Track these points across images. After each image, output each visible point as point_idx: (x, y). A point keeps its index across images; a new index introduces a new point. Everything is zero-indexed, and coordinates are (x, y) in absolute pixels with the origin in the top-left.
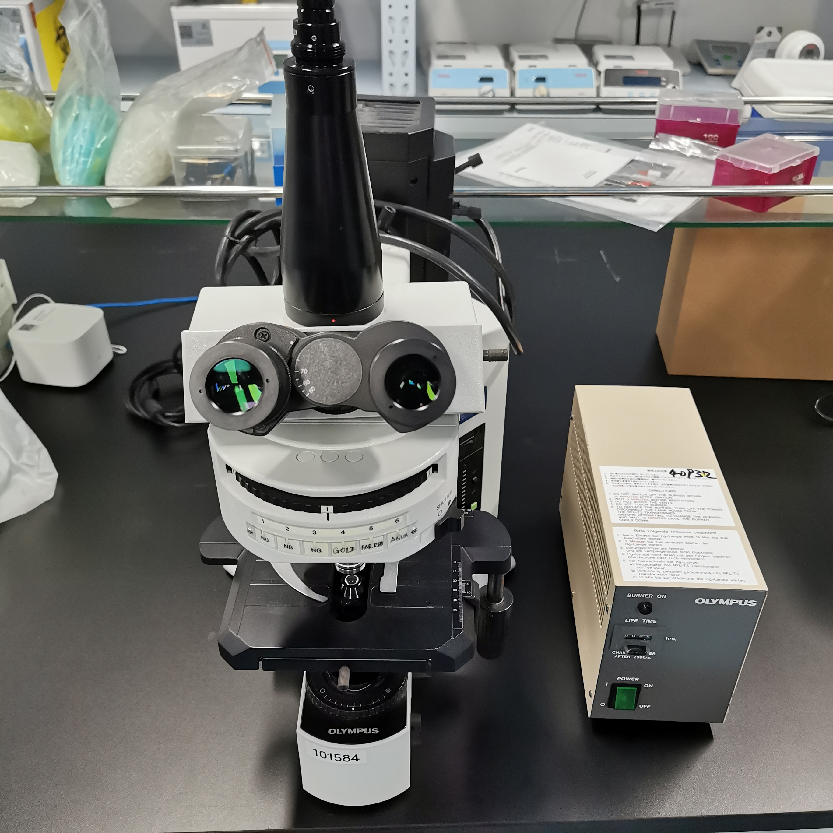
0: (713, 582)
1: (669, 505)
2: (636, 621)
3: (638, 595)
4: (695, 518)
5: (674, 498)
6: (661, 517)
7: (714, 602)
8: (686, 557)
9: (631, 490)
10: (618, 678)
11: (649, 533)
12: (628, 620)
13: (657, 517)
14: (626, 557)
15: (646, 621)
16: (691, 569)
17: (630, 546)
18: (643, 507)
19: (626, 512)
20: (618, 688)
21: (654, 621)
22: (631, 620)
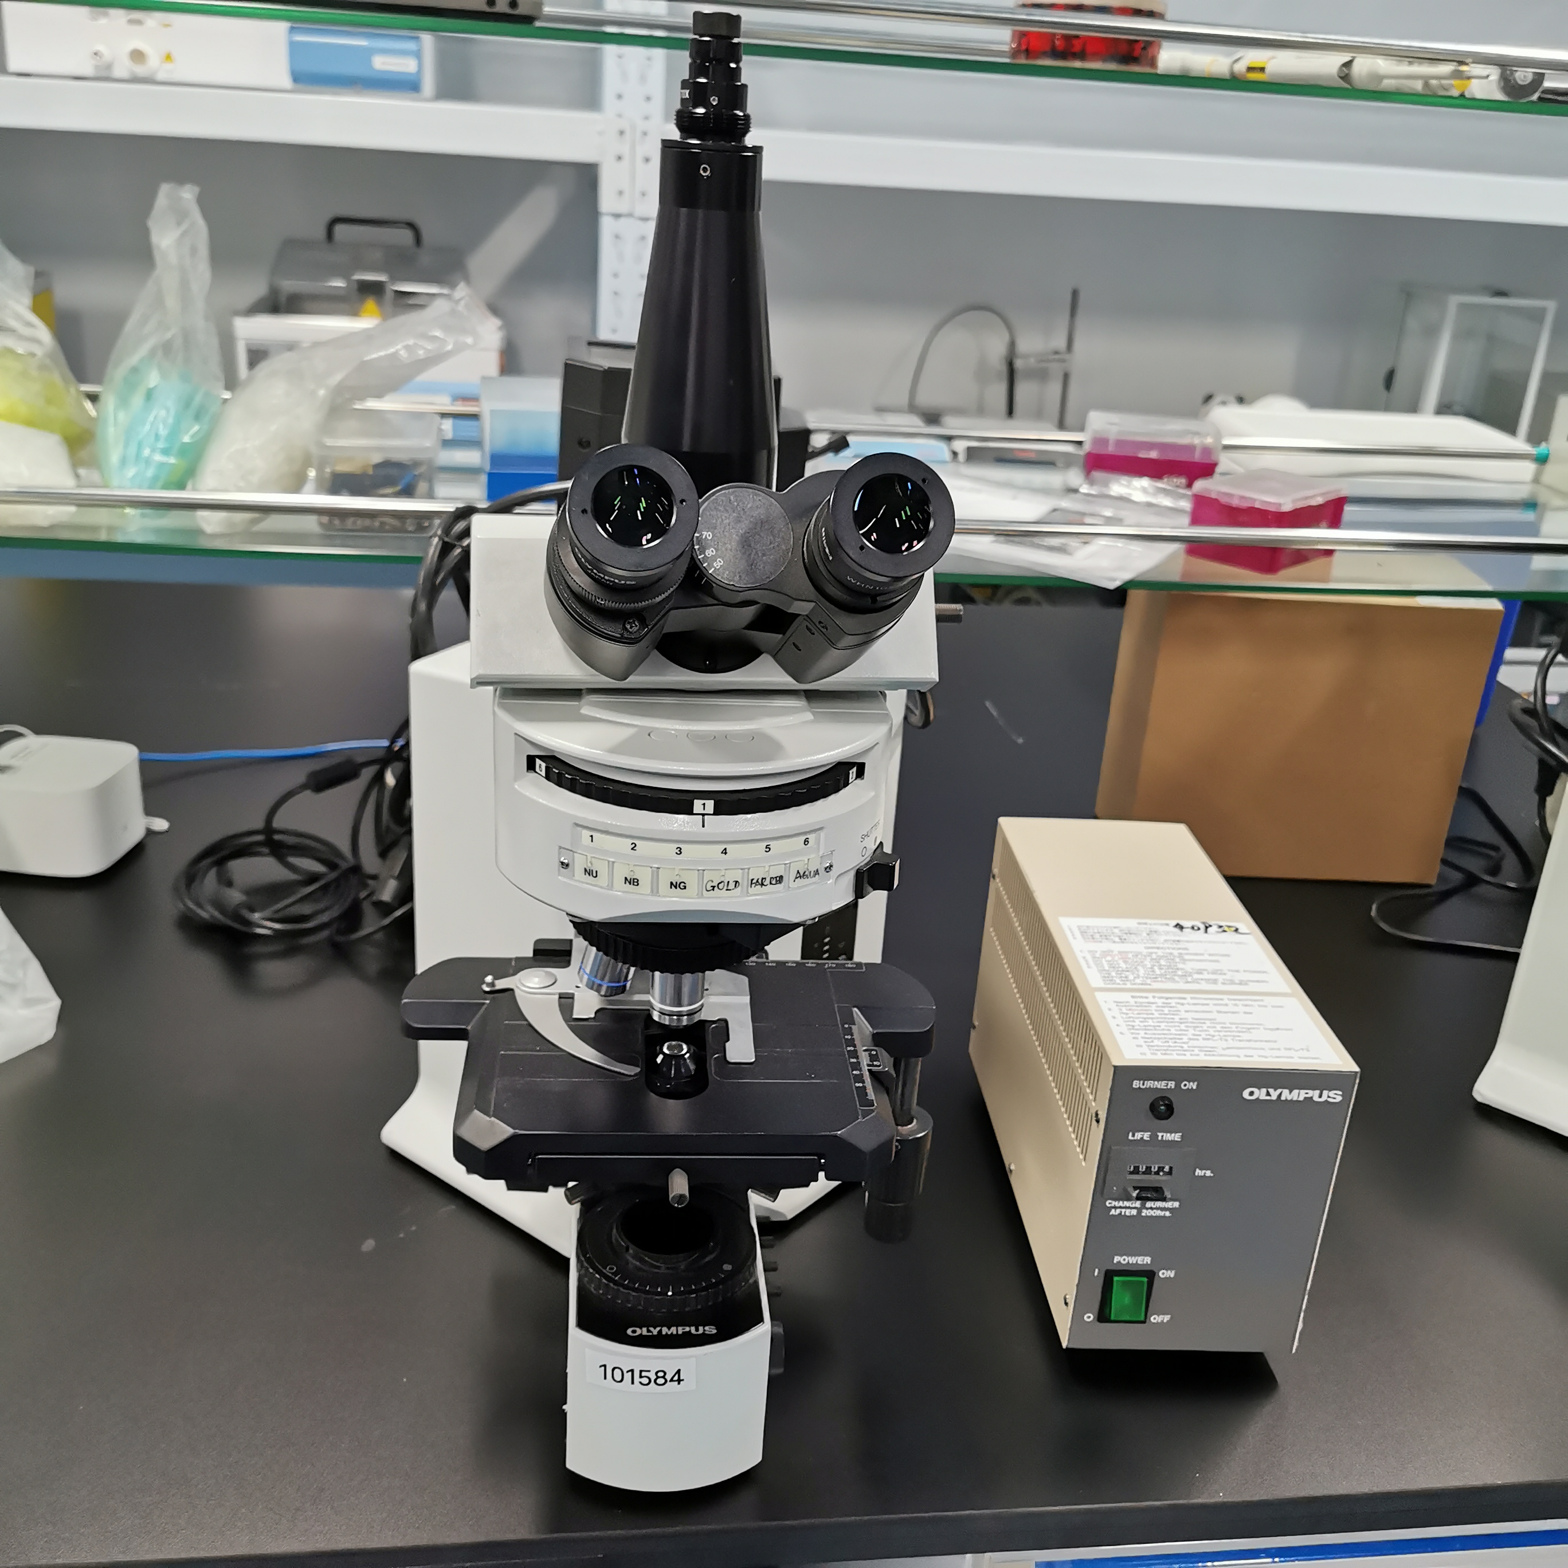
0: (1269, 1060)
1: (1180, 966)
2: (1146, 1136)
3: (1149, 1084)
4: (1226, 982)
5: (1186, 957)
6: (1174, 981)
7: (1274, 1095)
8: (1220, 1029)
9: (1117, 948)
10: (1116, 1257)
11: (1156, 1000)
12: (1133, 1135)
13: (1163, 979)
14: (1124, 1028)
15: (1162, 1136)
16: (1231, 1043)
17: (1128, 1016)
18: (1139, 968)
19: (1113, 974)
20: (1116, 1279)
21: (1177, 1137)
22: (1138, 1136)
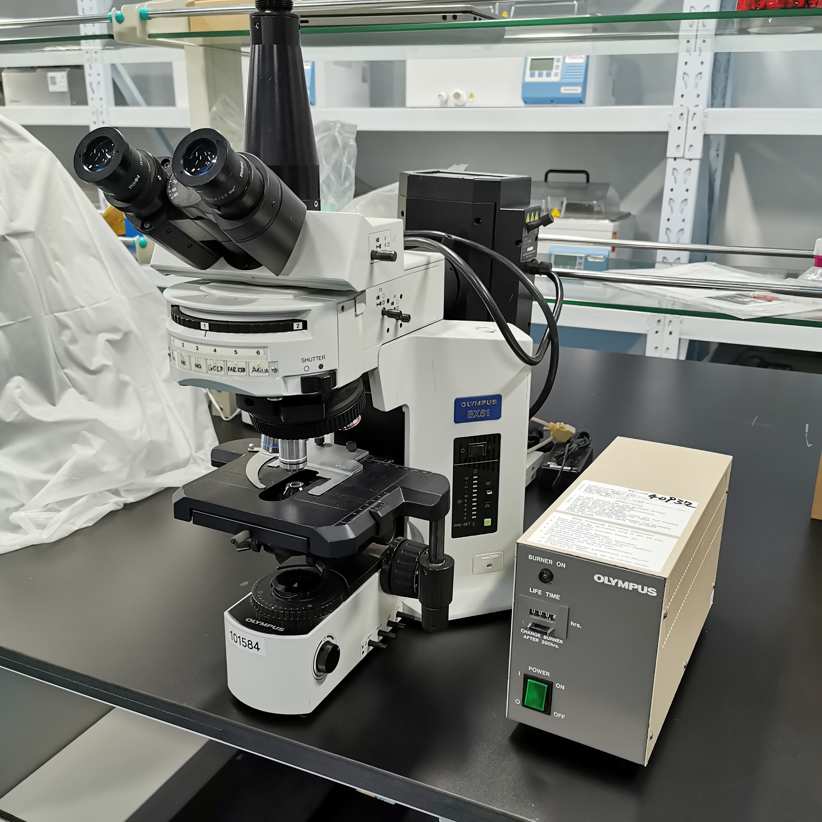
2: (540, 592)
3: (538, 559)
7: (613, 582)
8: (604, 541)
10: (530, 667)
12: (532, 590)
14: (548, 527)
15: (549, 594)
16: (601, 548)
17: (557, 525)
20: (530, 681)
21: (557, 597)
22: (535, 591)
